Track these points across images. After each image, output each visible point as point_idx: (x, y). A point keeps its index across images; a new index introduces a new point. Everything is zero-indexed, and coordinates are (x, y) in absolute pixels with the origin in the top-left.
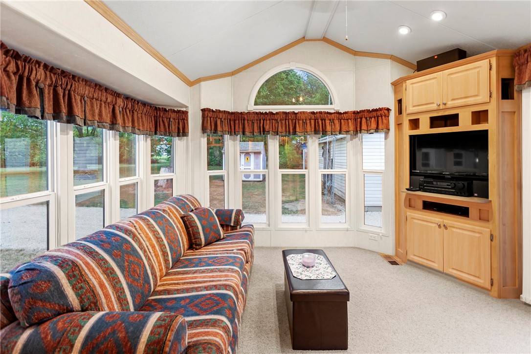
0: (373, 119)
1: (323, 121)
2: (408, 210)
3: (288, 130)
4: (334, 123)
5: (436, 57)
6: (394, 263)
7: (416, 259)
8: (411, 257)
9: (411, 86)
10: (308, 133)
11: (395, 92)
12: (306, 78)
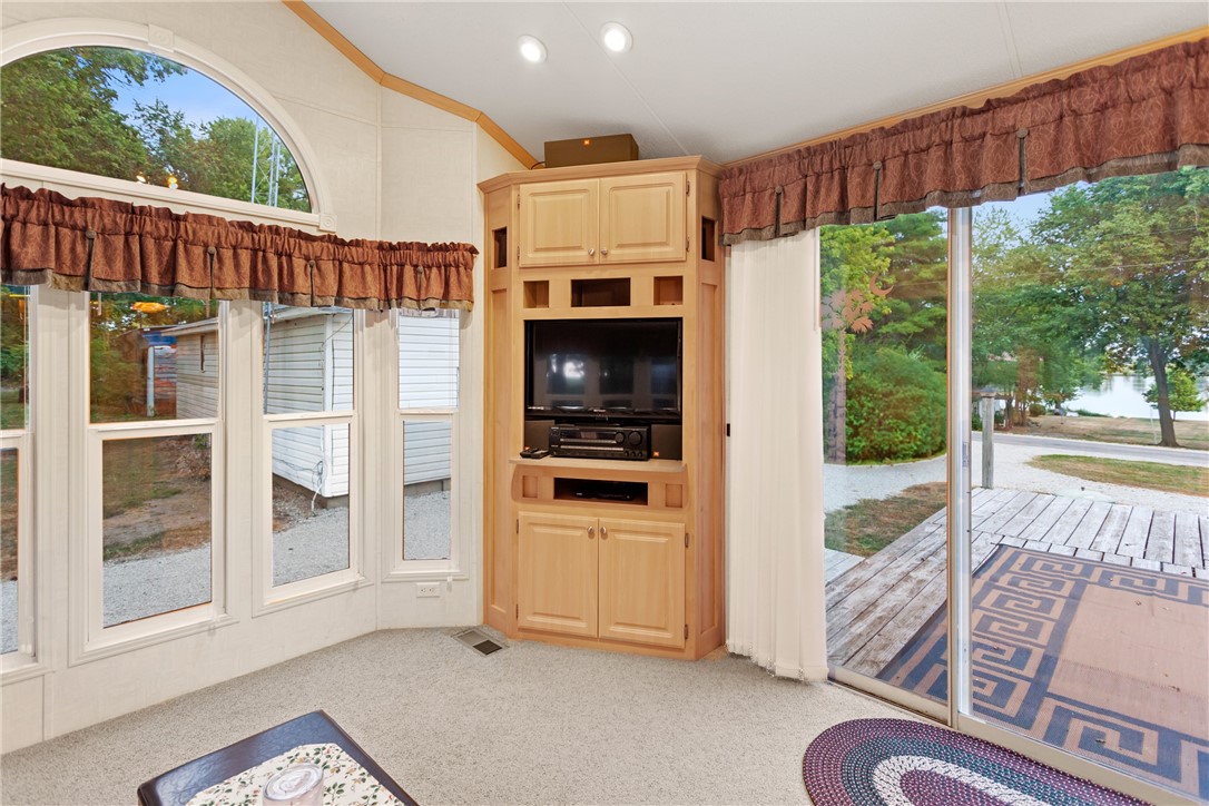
0: (434, 270)
1: (284, 259)
2: (520, 505)
3: (139, 274)
4: (319, 269)
5: (587, 142)
6: (488, 648)
7: (539, 622)
8: (530, 620)
9: (531, 199)
10: (229, 292)
11: (488, 209)
12: (154, 141)
